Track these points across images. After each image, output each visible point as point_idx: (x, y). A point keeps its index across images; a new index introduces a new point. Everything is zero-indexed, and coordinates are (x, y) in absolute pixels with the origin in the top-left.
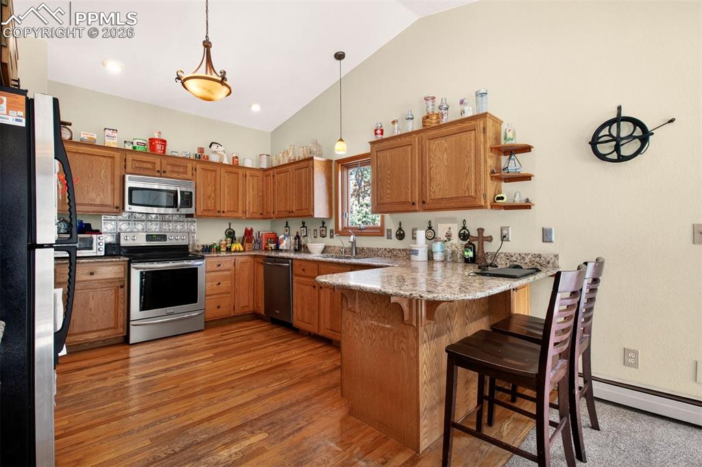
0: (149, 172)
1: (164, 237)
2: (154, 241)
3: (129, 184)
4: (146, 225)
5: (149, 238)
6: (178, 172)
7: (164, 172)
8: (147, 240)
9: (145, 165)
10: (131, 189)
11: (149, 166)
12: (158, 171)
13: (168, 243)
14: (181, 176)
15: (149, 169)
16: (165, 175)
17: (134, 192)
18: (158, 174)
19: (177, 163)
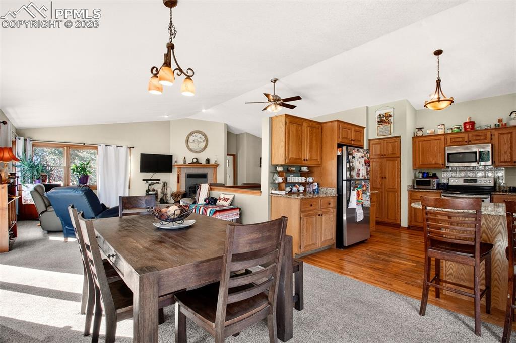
0: (460, 143)
1: (475, 181)
2: (469, 182)
3: (447, 152)
4: (467, 173)
5: (465, 181)
6: (480, 140)
7: (470, 141)
8: (464, 182)
9: (458, 140)
10: (449, 154)
11: (461, 139)
12: (466, 142)
13: (478, 184)
14: (482, 141)
15: (461, 141)
16: (471, 143)
17: (450, 156)
18: (466, 143)
19: (479, 134)
